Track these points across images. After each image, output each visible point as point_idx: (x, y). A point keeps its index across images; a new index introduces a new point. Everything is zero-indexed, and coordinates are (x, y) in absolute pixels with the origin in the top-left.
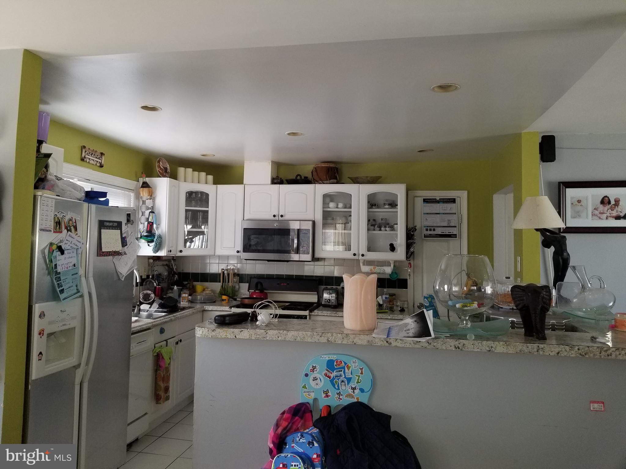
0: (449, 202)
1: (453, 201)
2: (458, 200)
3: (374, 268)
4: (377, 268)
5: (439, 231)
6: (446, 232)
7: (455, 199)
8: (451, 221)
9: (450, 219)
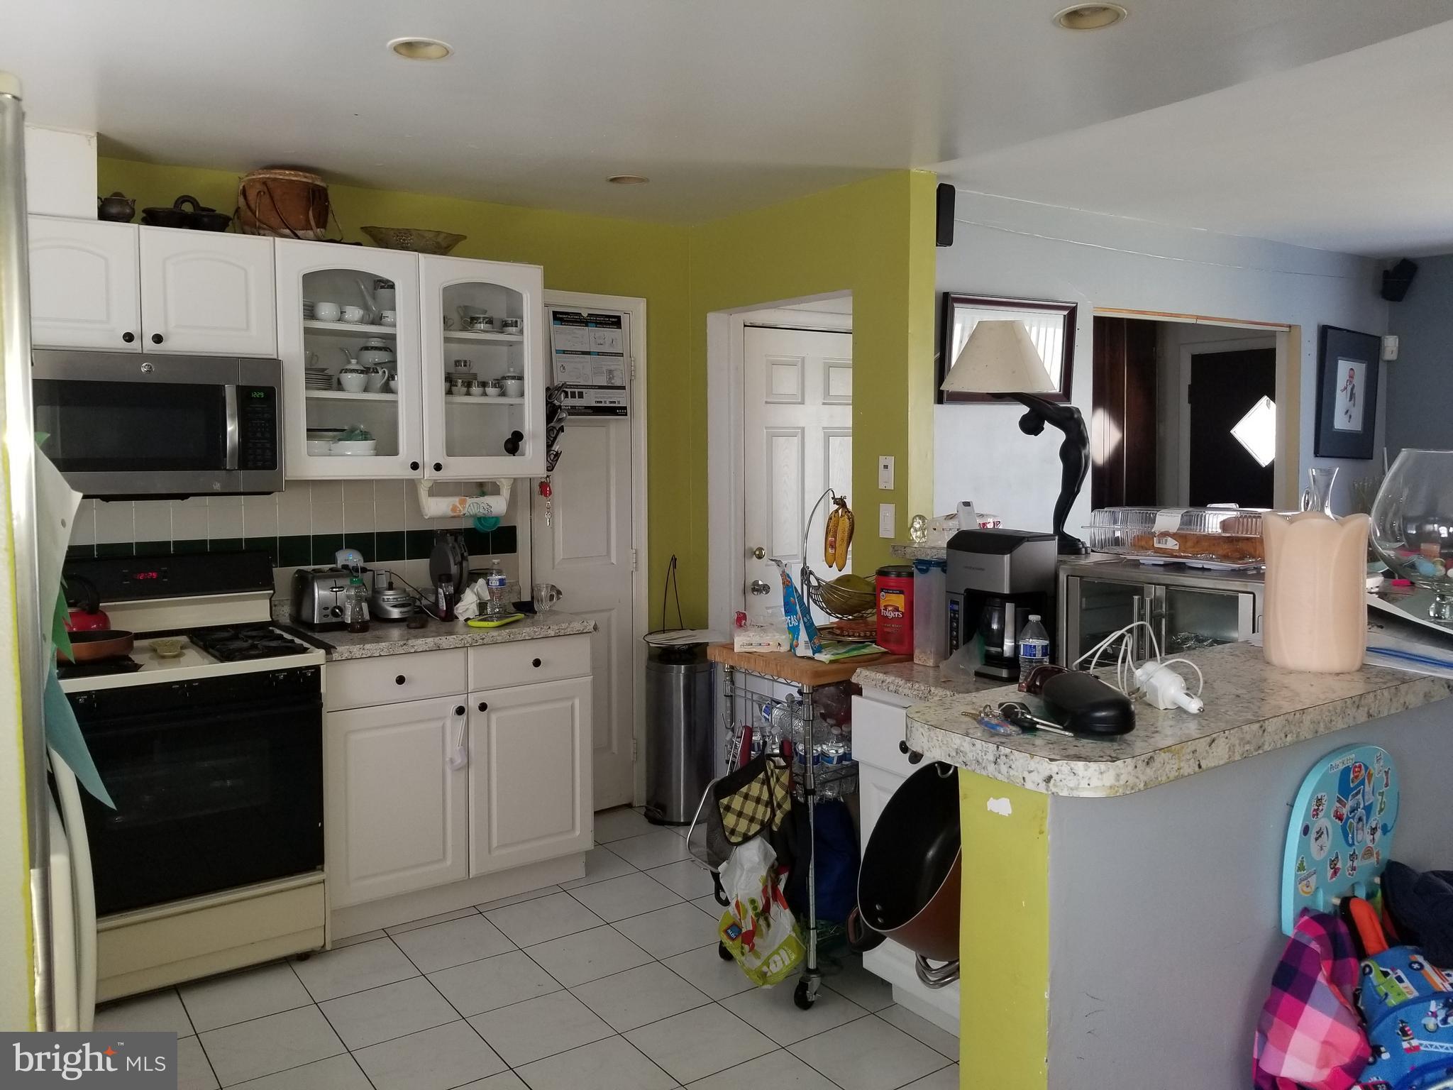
0: (609, 324)
1: (615, 322)
2: (625, 321)
3: (463, 502)
4: (469, 501)
5: (591, 399)
6: (605, 402)
7: (619, 318)
8: (615, 373)
9: (612, 368)
